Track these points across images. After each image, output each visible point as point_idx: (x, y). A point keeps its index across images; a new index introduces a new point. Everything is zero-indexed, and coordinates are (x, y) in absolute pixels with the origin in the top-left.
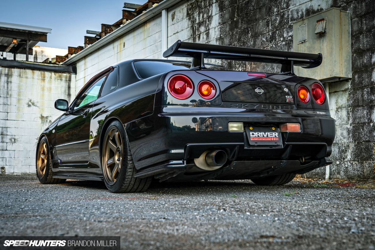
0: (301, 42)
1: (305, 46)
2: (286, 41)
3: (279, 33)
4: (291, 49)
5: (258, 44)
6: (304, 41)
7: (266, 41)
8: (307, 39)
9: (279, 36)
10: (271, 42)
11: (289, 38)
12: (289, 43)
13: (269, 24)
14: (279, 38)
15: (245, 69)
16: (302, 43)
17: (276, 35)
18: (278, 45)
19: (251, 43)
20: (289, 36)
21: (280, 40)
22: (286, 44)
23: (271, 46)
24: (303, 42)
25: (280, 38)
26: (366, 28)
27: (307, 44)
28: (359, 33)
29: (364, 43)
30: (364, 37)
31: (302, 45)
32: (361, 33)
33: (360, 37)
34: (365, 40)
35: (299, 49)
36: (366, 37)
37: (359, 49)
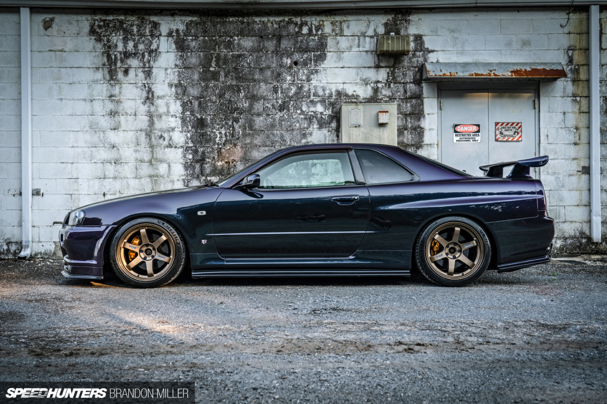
0: (354, 126)
1: (360, 131)
2: (306, 115)
3: (294, 104)
4: (313, 125)
5: (258, 109)
6: (359, 126)
7: (273, 108)
8: (362, 124)
9: (294, 107)
10: (280, 111)
11: (310, 113)
12: (310, 118)
13: (278, 90)
14: (294, 110)
15: (233, 133)
16: (356, 127)
17: (290, 106)
18: (293, 117)
19: (245, 105)
20: (310, 110)
21: (296, 112)
22: (305, 119)
23: (281, 115)
25: (296, 110)
26: (411, 126)
27: (362, 129)
28: (403, 129)
29: (408, 138)
30: (409, 133)
31: (355, 129)
32: (406, 129)
33: (403, 132)
34: (410, 136)
35: (351, 132)
36: (411, 134)
37: (403, 142)
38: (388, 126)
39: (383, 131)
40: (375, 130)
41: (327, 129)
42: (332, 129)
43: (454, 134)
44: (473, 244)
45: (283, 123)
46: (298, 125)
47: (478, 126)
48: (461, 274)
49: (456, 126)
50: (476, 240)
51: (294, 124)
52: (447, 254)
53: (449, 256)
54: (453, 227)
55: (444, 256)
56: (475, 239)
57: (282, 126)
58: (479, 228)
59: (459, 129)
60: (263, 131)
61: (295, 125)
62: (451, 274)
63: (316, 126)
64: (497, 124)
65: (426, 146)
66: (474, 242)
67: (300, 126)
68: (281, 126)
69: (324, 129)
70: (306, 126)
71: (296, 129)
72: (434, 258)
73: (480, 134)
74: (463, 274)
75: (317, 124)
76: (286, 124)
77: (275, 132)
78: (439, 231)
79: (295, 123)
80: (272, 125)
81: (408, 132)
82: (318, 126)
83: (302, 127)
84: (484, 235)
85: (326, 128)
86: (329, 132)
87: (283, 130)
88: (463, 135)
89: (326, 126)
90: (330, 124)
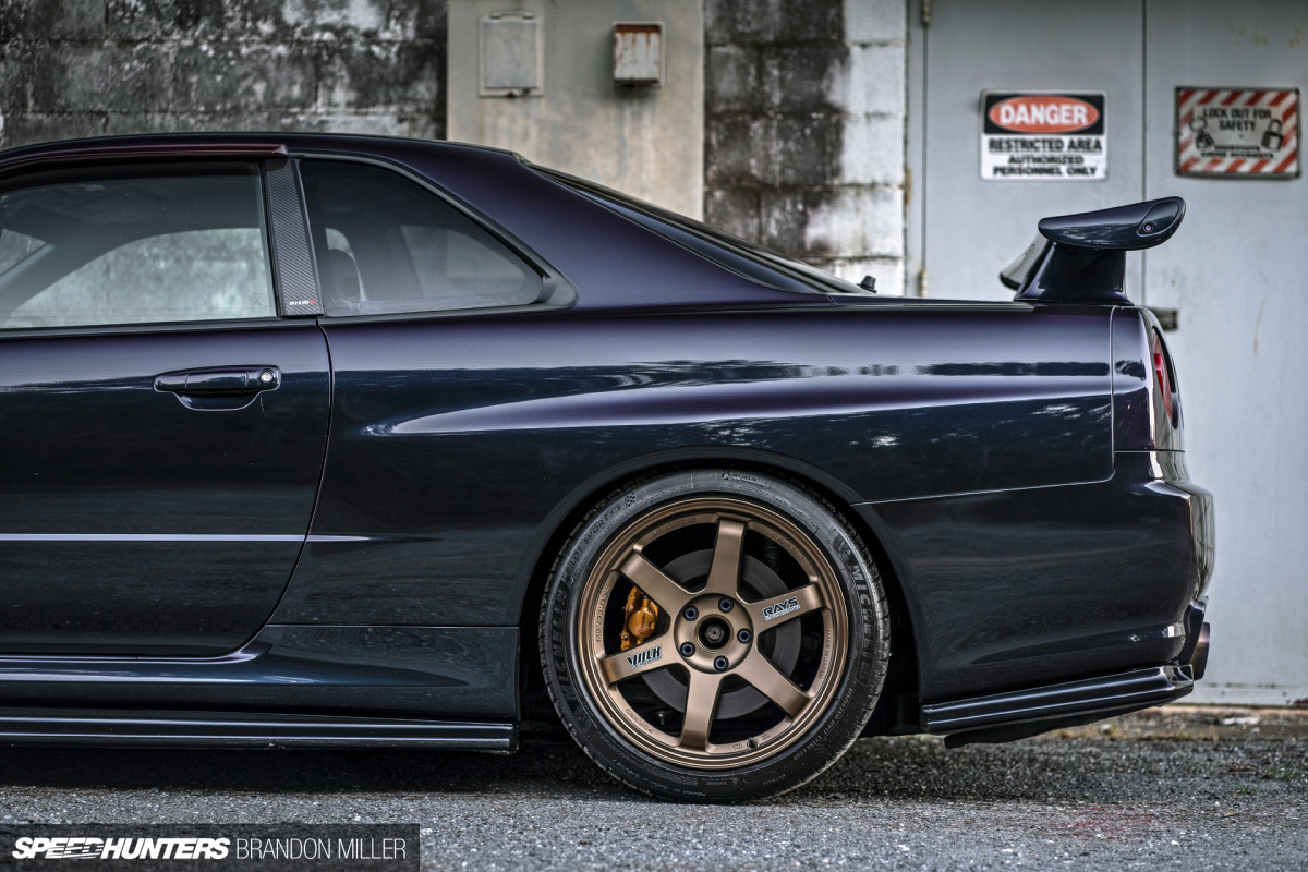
0: (505, 92)
1: (527, 116)
2: (300, 43)
4: (331, 89)
5: (82, 16)
6: (526, 92)
8: (539, 83)
10: (182, 23)
11: (317, 36)
12: (316, 58)
14: (243, 20)
16: (511, 96)
18: (237, 52)
20: (320, 22)
21: (255, 32)
22: (296, 60)
23: (187, 43)
24: (516, 92)
25: (254, 20)
26: (785, 101)
27: (540, 108)
28: (743, 112)
29: (768, 156)
30: (773, 132)
31: (507, 106)
32: (758, 112)
33: (747, 128)
34: (776, 147)
35: (489, 120)
36: (784, 134)
37: (745, 174)
38: (663, 97)
39: (637, 117)
40: (601, 113)
41: (393, 109)
42: (418, 111)
43: (986, 139)
44: (803, 600)
45: (194, 79)
46: (260, 88)
47: (1096, 102)
48: (744, 745)
49: (992, 101)
50: (816, 585)
51: (244, 84)
52: (686, 650)
53: (695, 659)
54: (713, 519)
55: (670, 656)
56: (814, 578)
57: (187, 94)
58: (831, 528)
59: (1006, 115)
60: (101, 113)
61: (249, 91)
62: (695, 742)
63: (340, 95)
64: (1183, 95)
65: (852, 192)
66: (810, 592)
67: (270, 93)
68: (183, 90)
69: (380, 109)
70: (296, 91)
71: (252, 107)
72: (616, 669)
73: (1103, 139)
74: (752, 745)
75: (351, 87)
76: (208, 83)
77: (158, 119)
78: (649, 538)
79: (249, 81)
80: (143, 88)
81: (767, 128)
82: (352, 96)
83: (278, 99)
84: (852, 561)
85: (388, 102)
86: (401, 120)
87: (194, 114)
88: (1024, 144)
89: (387, 95)
90: (406, 84)
